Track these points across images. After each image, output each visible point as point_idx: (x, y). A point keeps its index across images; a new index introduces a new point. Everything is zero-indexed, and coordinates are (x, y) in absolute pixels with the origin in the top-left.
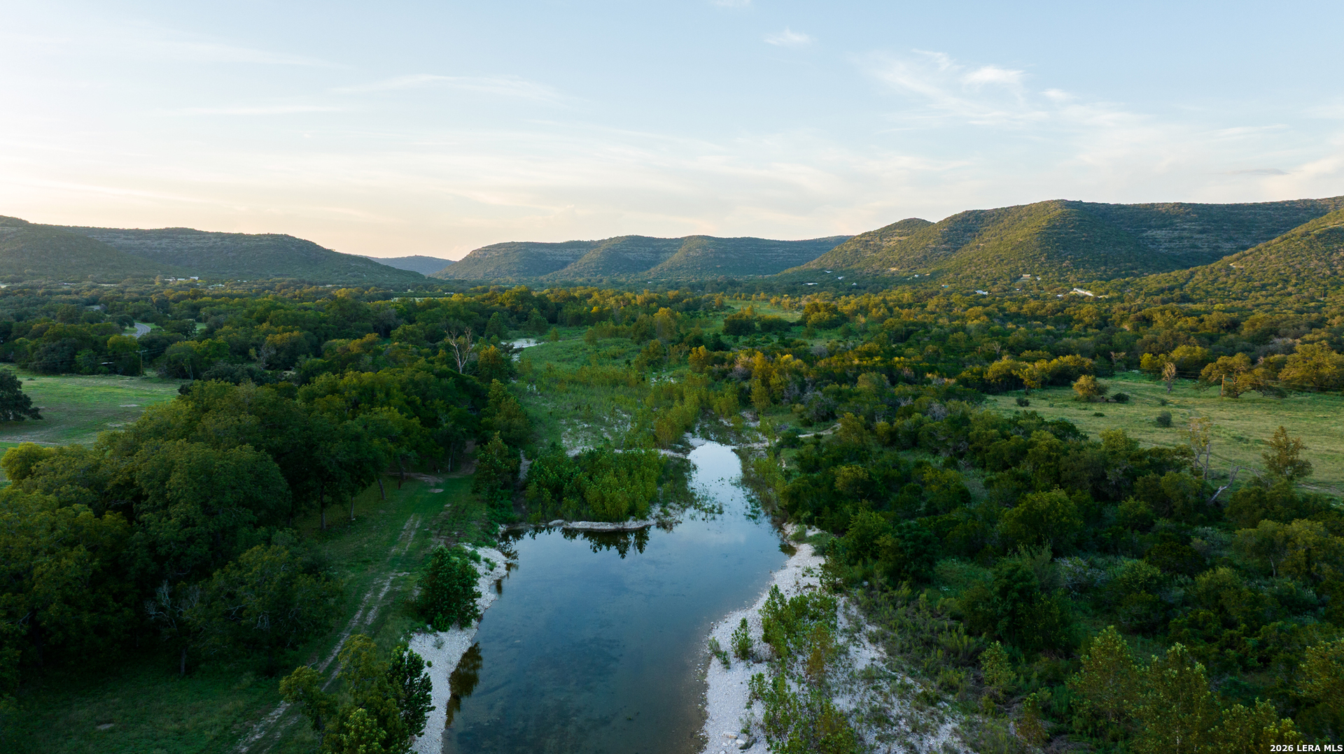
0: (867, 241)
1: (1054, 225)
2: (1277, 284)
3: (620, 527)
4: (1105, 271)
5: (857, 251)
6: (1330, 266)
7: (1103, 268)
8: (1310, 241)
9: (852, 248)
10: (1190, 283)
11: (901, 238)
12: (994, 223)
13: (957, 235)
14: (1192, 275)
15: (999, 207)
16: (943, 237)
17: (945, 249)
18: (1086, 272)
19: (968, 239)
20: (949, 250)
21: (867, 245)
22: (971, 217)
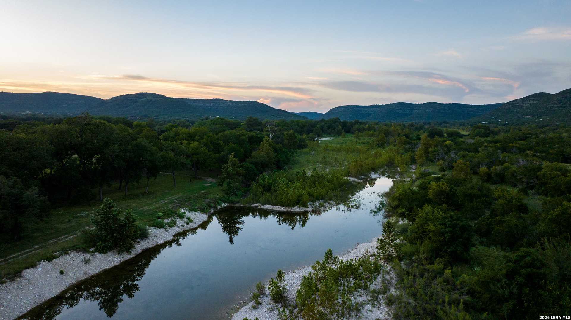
3: (289, 210)
5: (510, 109)
16: (557, 101)
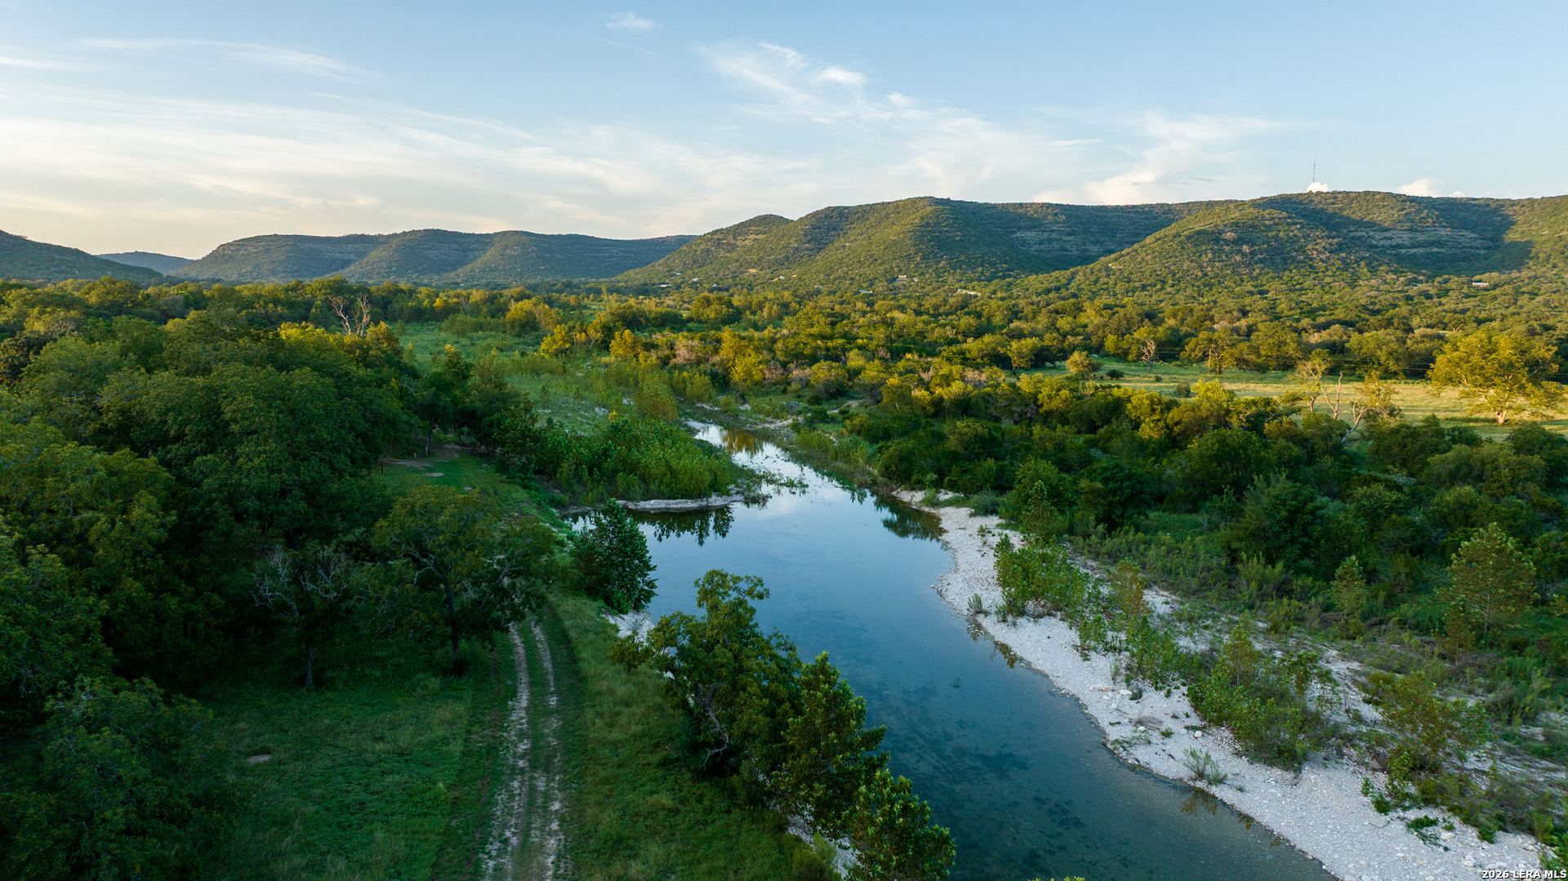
0: (719, 239)
1: (927, 223)
2: (1155, 285)
4: (982, 272)
5: (708, 250)
6: (1201, 267)
7: (980, 269)
8: (1181, 242)
9: (702, 246)
10: (1073, 284)
11: (757, 237)
12: (860, 221)
13: (820, 233)
14: (1073, 275)
15: (864, 203)
16: (806, 235)
17: (808, 249)
18: (964, 274)
19: (832, 238)
20: (812, 250)
21: (719, 244)
22: (834, 213)
